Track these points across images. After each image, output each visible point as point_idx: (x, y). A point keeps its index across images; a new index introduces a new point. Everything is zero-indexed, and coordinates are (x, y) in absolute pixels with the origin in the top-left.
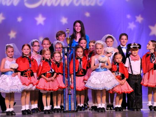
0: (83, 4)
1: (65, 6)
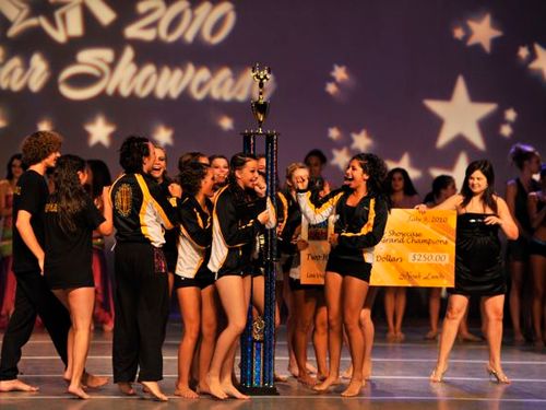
0: (216, 94)
1: (167, 98)
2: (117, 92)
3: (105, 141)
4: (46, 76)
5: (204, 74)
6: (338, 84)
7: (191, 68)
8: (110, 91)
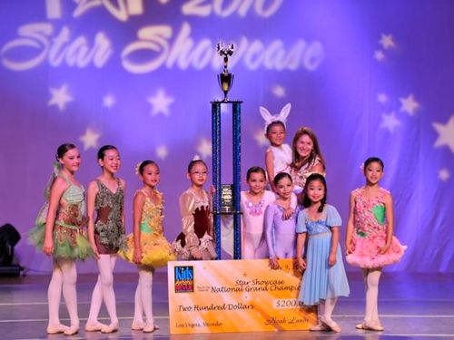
2: (175, 65)
3: (166, 111)
4: (109, 52)
5: (257, 46)
6: (385, 52)
7: (244, 42)
8: (170, 64)
